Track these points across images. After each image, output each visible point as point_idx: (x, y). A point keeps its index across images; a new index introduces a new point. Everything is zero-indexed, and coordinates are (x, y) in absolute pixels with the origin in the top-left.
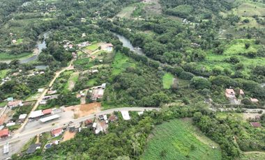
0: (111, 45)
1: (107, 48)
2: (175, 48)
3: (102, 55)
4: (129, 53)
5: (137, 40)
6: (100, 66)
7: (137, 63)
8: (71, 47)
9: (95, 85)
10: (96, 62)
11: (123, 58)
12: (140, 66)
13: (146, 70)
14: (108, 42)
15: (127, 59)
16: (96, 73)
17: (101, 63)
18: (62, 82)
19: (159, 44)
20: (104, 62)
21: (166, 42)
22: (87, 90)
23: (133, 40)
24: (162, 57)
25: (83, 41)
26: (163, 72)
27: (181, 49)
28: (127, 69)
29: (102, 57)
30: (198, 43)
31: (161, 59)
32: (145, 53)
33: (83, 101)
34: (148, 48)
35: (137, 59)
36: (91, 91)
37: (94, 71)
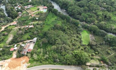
0: (46, 7)
1: (43, 10)
2: (89, 11)
3: (39, 14)
4: (58, 13)
5: (63, 5)
6: (36, 23)
7: (63, 21)
8: (19, 8)
9: (28, 39)
10: (34, 20)
11: (53, 17)
12: (64, 23)
13: (69, 26)
14: (44, 6)
15: (56, 18)
16: (31, 28)
17: (36, 20)
18: (4, 35)
19: (78, 7)
20: (39, 20)
21: (83, 6)
22: (21, 43)
23: (61, 5)
24: (80, 17)
25: (29, 5)
26: (82, 29)
27: (94, 11)
28: (55, 26)
29: (38, 16)
30: (105, 8)
31: (80, 18)
32: (68, 13)
33: (14, 56)
34: (71, 10)
35: (63, 18)
36: (23, 45)
37: (30, 27)
